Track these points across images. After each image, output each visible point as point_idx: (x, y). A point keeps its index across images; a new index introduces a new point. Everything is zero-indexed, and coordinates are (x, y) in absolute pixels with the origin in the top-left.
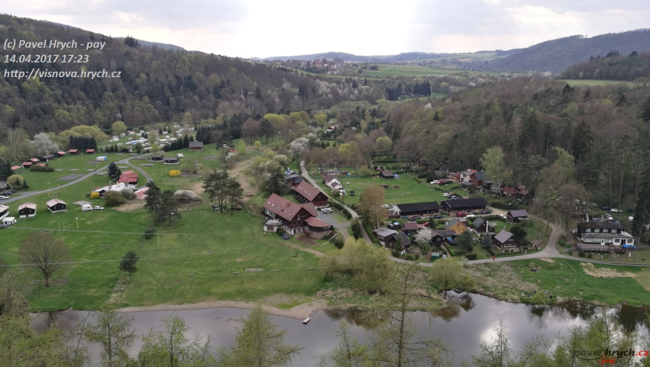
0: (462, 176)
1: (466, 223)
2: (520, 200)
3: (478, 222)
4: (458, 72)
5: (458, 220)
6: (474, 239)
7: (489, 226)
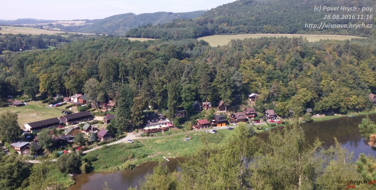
0: (72, 99)
1: (78, 128)
2: (110, 109)
3: (86, 126)
4: (62, 32)
5: (73, 127)
6: (85, 137)
7: (93, 128)
